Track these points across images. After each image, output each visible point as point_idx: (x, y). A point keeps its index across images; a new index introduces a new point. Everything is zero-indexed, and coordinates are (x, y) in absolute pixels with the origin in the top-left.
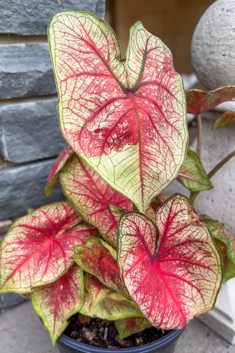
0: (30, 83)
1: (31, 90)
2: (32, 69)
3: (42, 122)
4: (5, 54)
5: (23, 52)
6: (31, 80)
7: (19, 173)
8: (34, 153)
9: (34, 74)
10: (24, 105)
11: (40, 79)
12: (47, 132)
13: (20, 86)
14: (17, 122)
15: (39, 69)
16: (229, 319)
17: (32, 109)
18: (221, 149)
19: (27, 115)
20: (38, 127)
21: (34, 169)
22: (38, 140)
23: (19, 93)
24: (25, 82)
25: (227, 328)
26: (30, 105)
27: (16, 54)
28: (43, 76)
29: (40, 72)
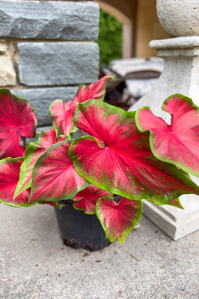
0: (40, 28)
1: (40, 33)
2: (42, 18)
3: (47, 58)
4: (25, 6)
5: (37, 6)
6: (41, 25)
7: (29, 93)
8: (41, 80)
9: (43, 22)
10: (35, 44)
11: (46, 26)
12: (50, 66)
13: (33, 29)
14: (30, 56)
15: (46, 18)
16: (173, 218)
17: (41, 47)
18: (177, 81)
19: (37, 51)
20: (44, 61)
21: (39, 92)
22: (44, 71)
23: (32, 35)
24: (37, 27)
25: (170, 225)
26: (40, 45)
27: (32, 7)
28: (49, 23)
29: (47, 20)
